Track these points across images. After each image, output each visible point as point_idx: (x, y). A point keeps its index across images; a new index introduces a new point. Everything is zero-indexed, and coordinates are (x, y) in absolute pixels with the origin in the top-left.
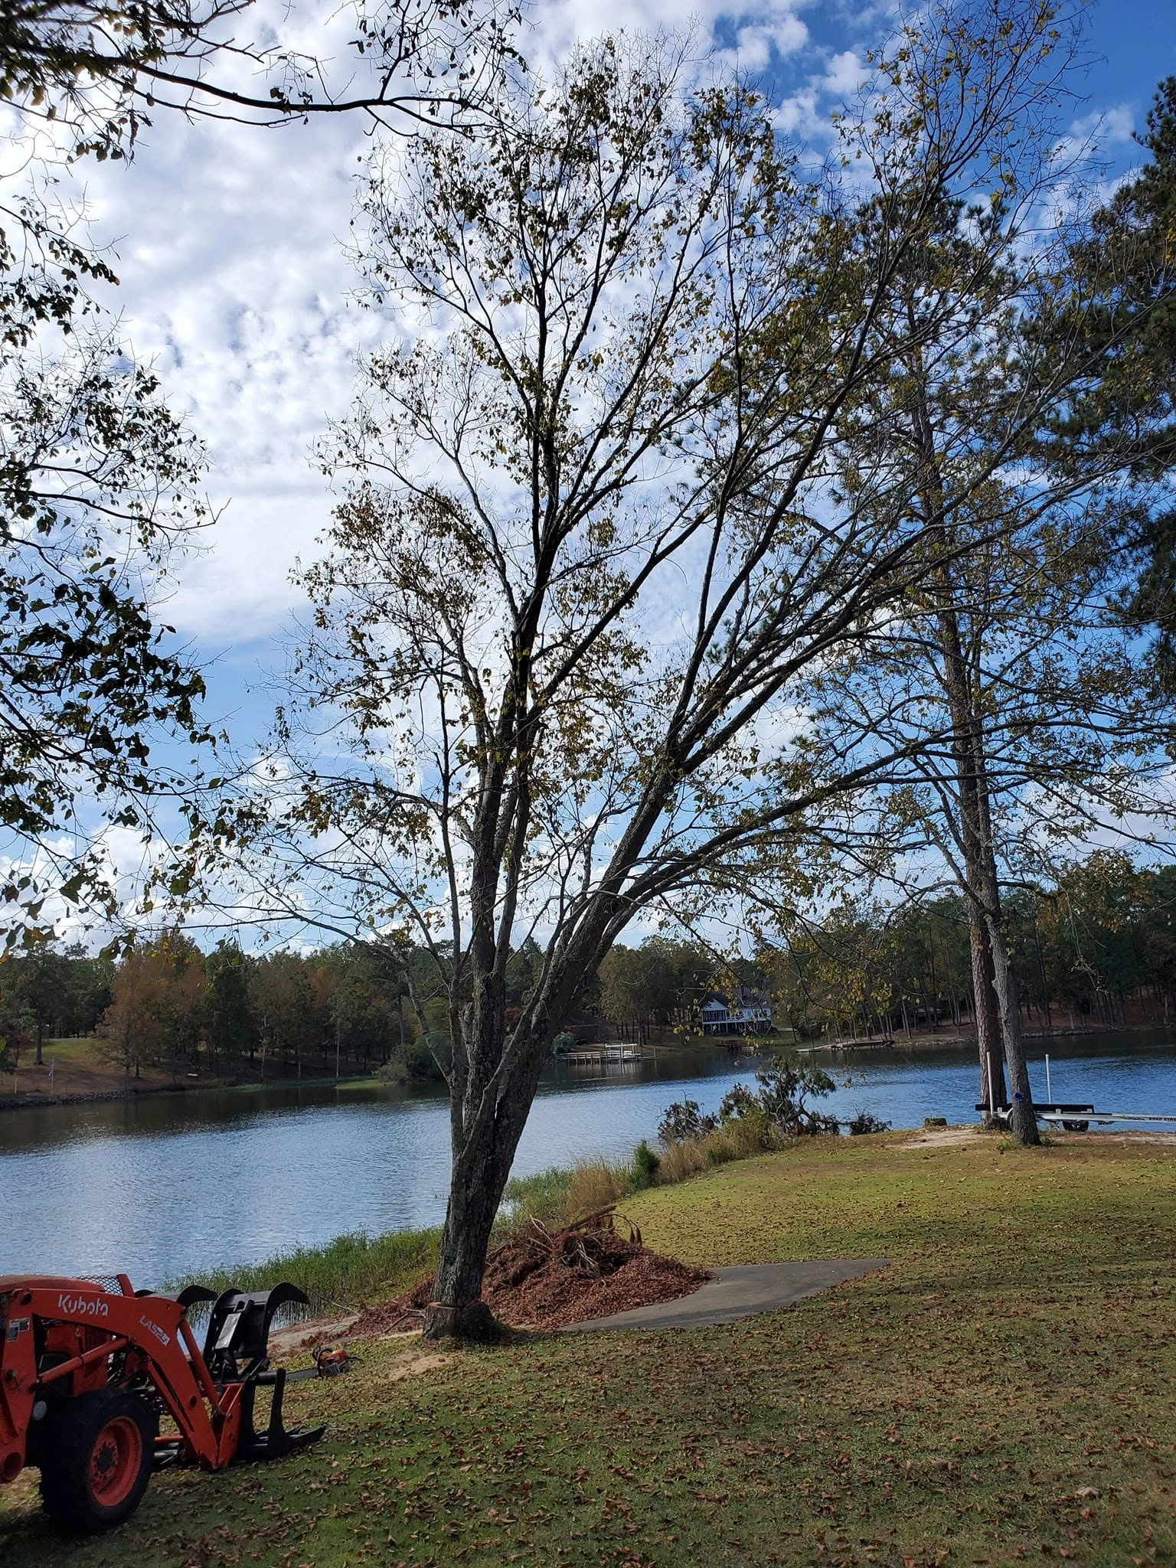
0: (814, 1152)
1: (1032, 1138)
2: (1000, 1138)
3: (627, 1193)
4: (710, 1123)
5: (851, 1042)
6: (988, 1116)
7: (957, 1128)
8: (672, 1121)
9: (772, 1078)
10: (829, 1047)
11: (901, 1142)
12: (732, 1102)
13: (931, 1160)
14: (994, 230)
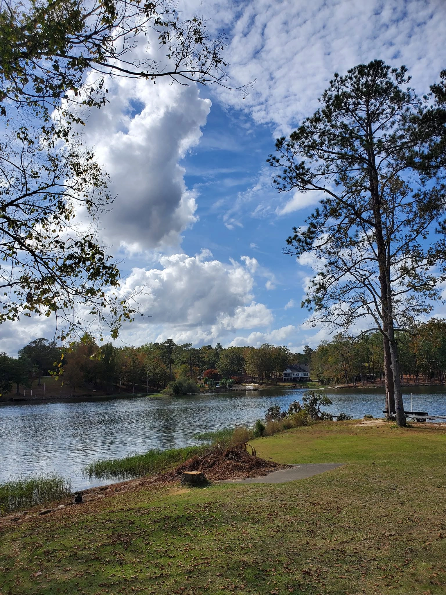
0: (322, 426)
1: (403, 424)
2: (392, 423)
3: (253, 438)
4: (284, 415)
5: (341, 386)
6: (388, 415)
7: (376, 419)
8: (270, 413)
9: (308, 399)
10: (332, 387)
11: (355, 424)
12: (293, 407)
13: (365, 431)
14: (402, 77)
